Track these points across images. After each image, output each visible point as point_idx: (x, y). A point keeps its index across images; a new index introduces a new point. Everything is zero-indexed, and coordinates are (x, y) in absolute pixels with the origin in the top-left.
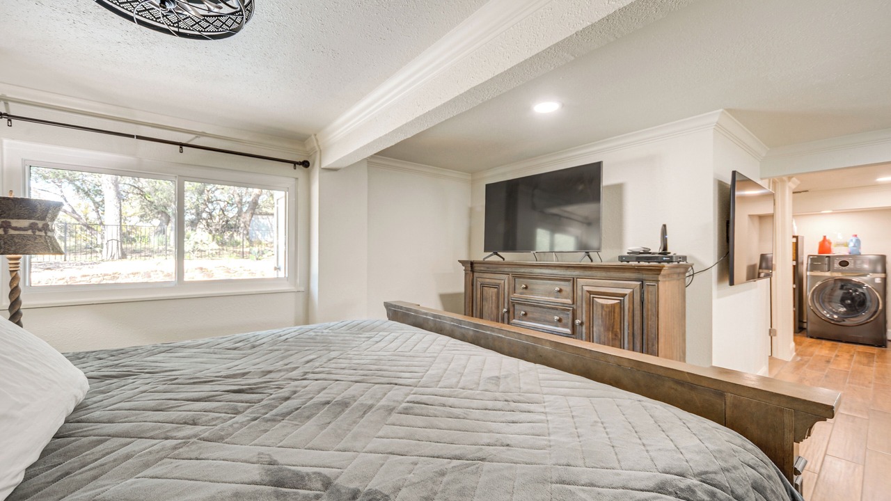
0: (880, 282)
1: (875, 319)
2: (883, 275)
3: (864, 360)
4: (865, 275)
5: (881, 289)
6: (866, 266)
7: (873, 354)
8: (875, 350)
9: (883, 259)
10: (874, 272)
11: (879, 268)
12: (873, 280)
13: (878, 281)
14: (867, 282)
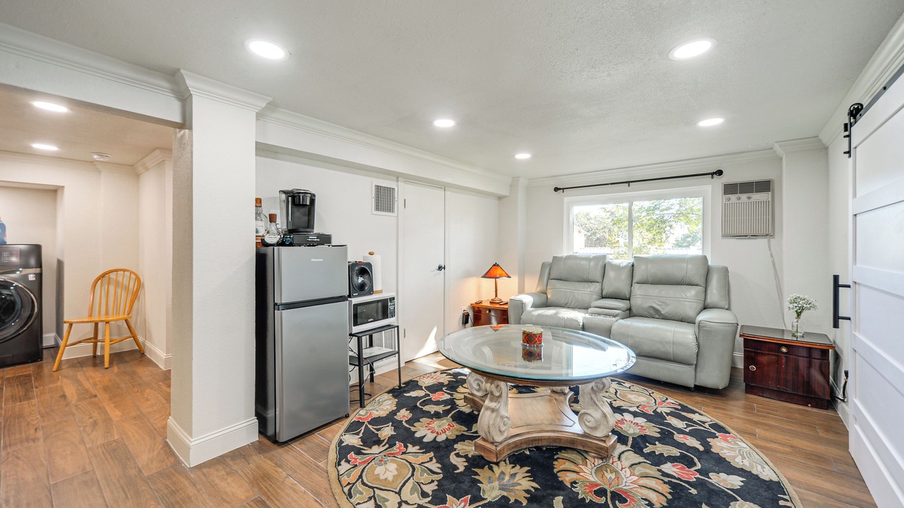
0: (34, 279)
1: (28, 328)
2: (38, 270)
3: (19, 391)
4: (14, 272)
5: (36, 289)
6: (14, 259)
7: (29, 376)
8: (29, 369)
9: (37, 250)
10: (26, 266)
11: (33, 261)
12: (26, 276)
13: (32, 278)
14: (16, 280)
